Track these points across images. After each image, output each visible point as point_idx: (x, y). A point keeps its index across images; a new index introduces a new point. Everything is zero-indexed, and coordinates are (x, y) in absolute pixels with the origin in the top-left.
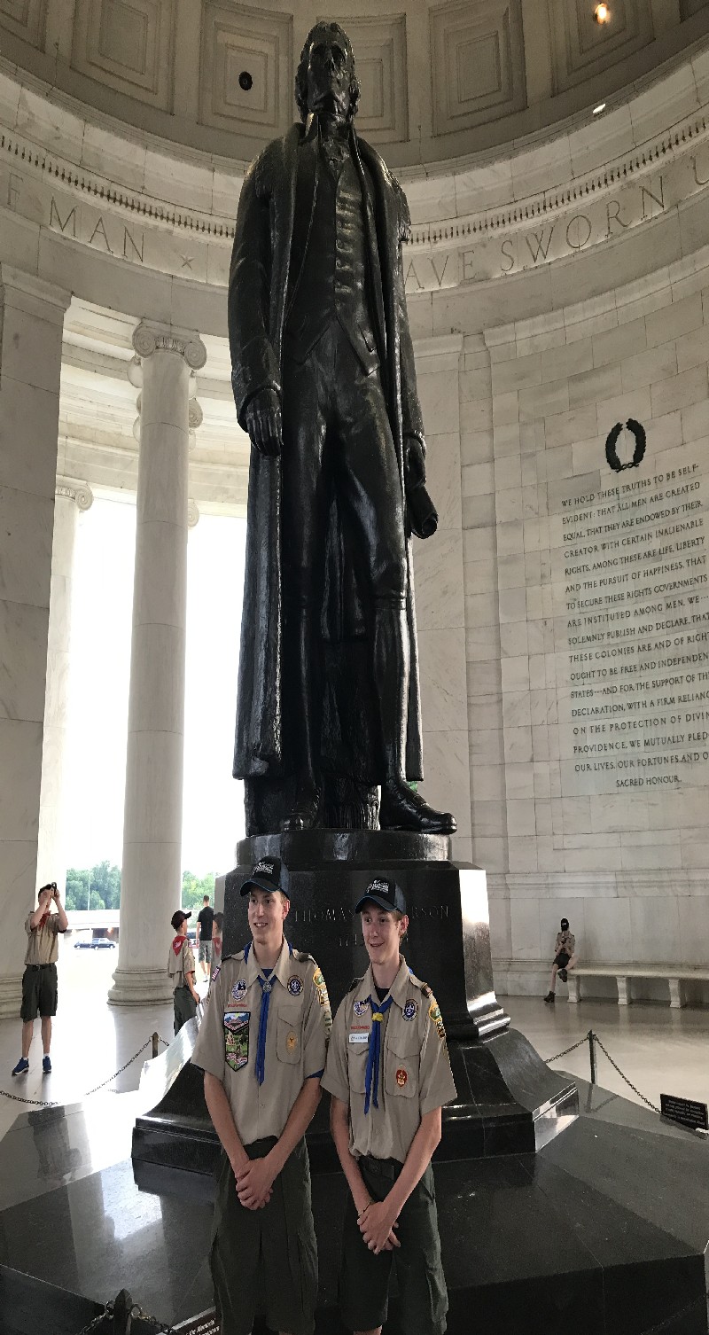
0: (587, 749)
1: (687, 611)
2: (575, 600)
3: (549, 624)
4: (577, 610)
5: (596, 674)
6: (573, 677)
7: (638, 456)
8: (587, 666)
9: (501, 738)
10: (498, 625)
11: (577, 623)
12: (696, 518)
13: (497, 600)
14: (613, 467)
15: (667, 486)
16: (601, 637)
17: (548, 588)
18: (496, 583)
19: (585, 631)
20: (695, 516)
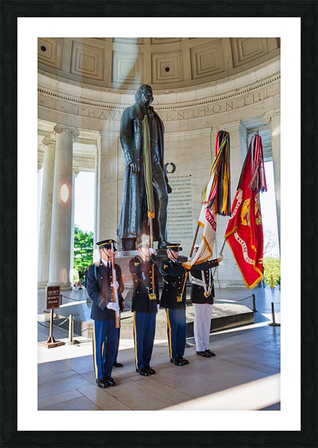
1: (185, 206)
7: (173, 171)
12: (189, 187)
15: (181, 179)
20: (189, 186)
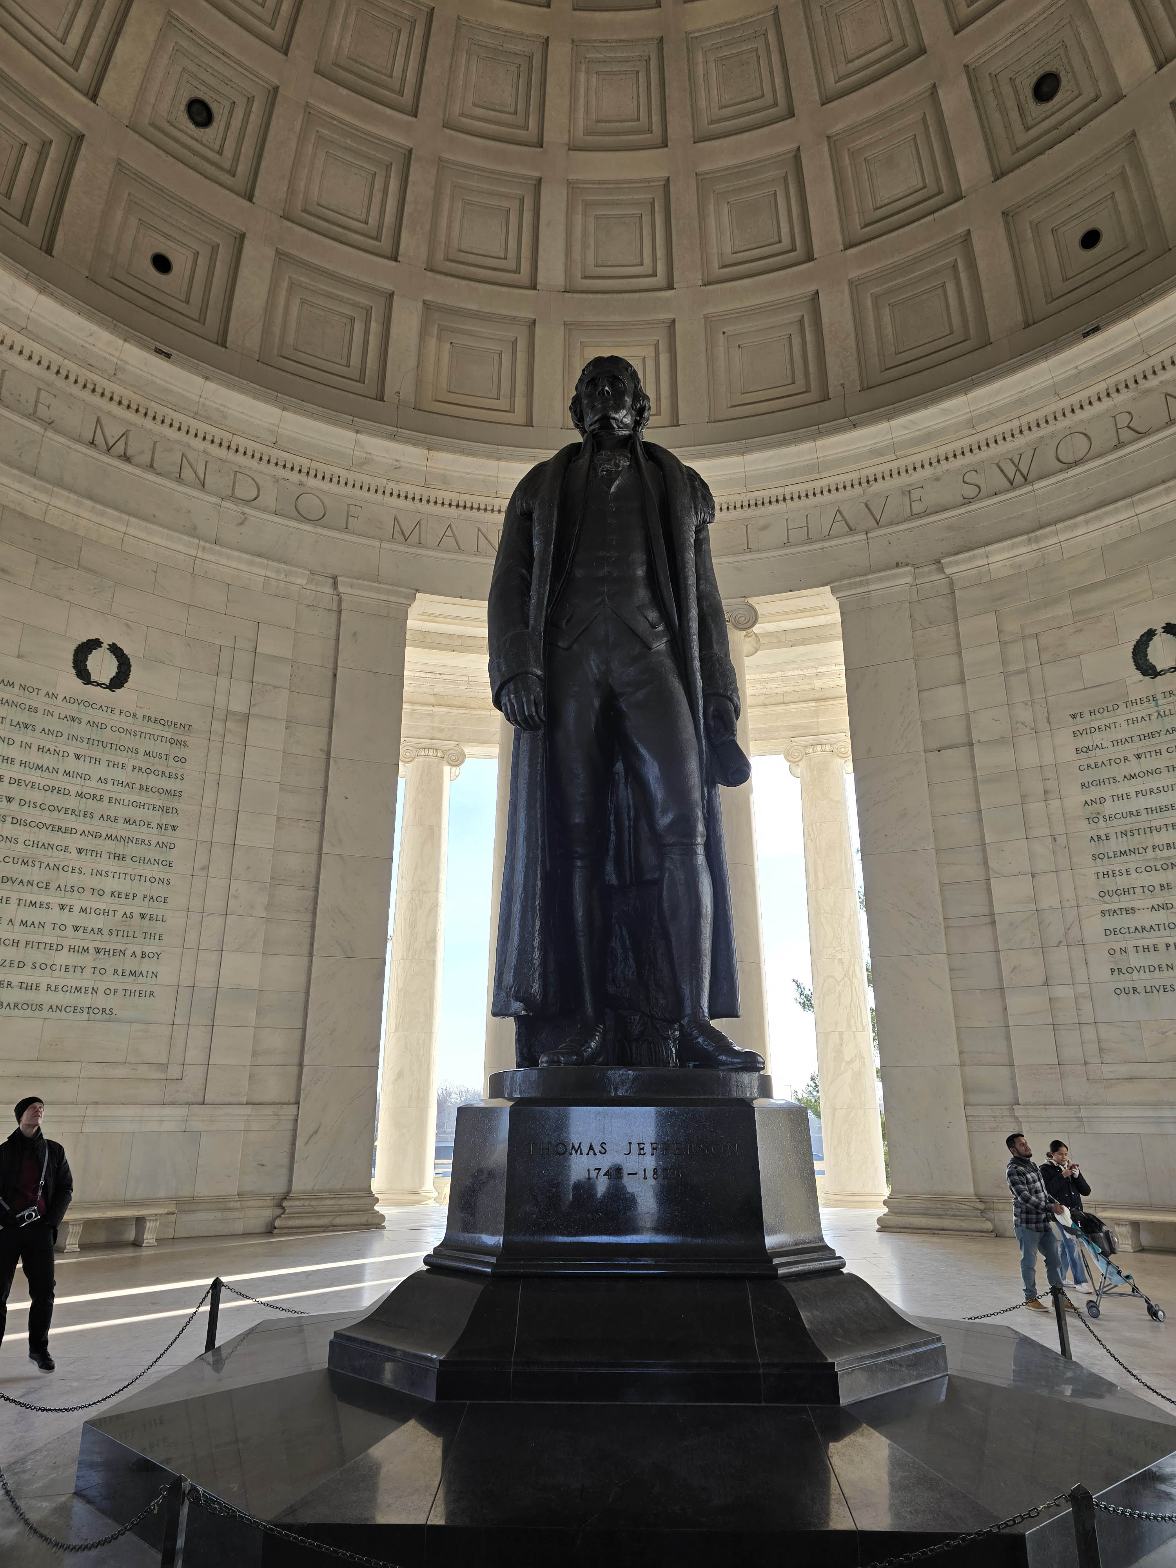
0: (1130, 970)
2: (1099, 813)
3: (1062, 840)
4: (1102, 823)
5: (1139, 890)
6: (1102, 894)
8: (1122, 882)
9: (998, 962)
10: (983, 844)
11: (1104, 837)
13: (980, 820)
14: (1144, 673)
16: (1142, 851)
17: (1055, 804)
18: (978, 802)
19: (1115, 845)
